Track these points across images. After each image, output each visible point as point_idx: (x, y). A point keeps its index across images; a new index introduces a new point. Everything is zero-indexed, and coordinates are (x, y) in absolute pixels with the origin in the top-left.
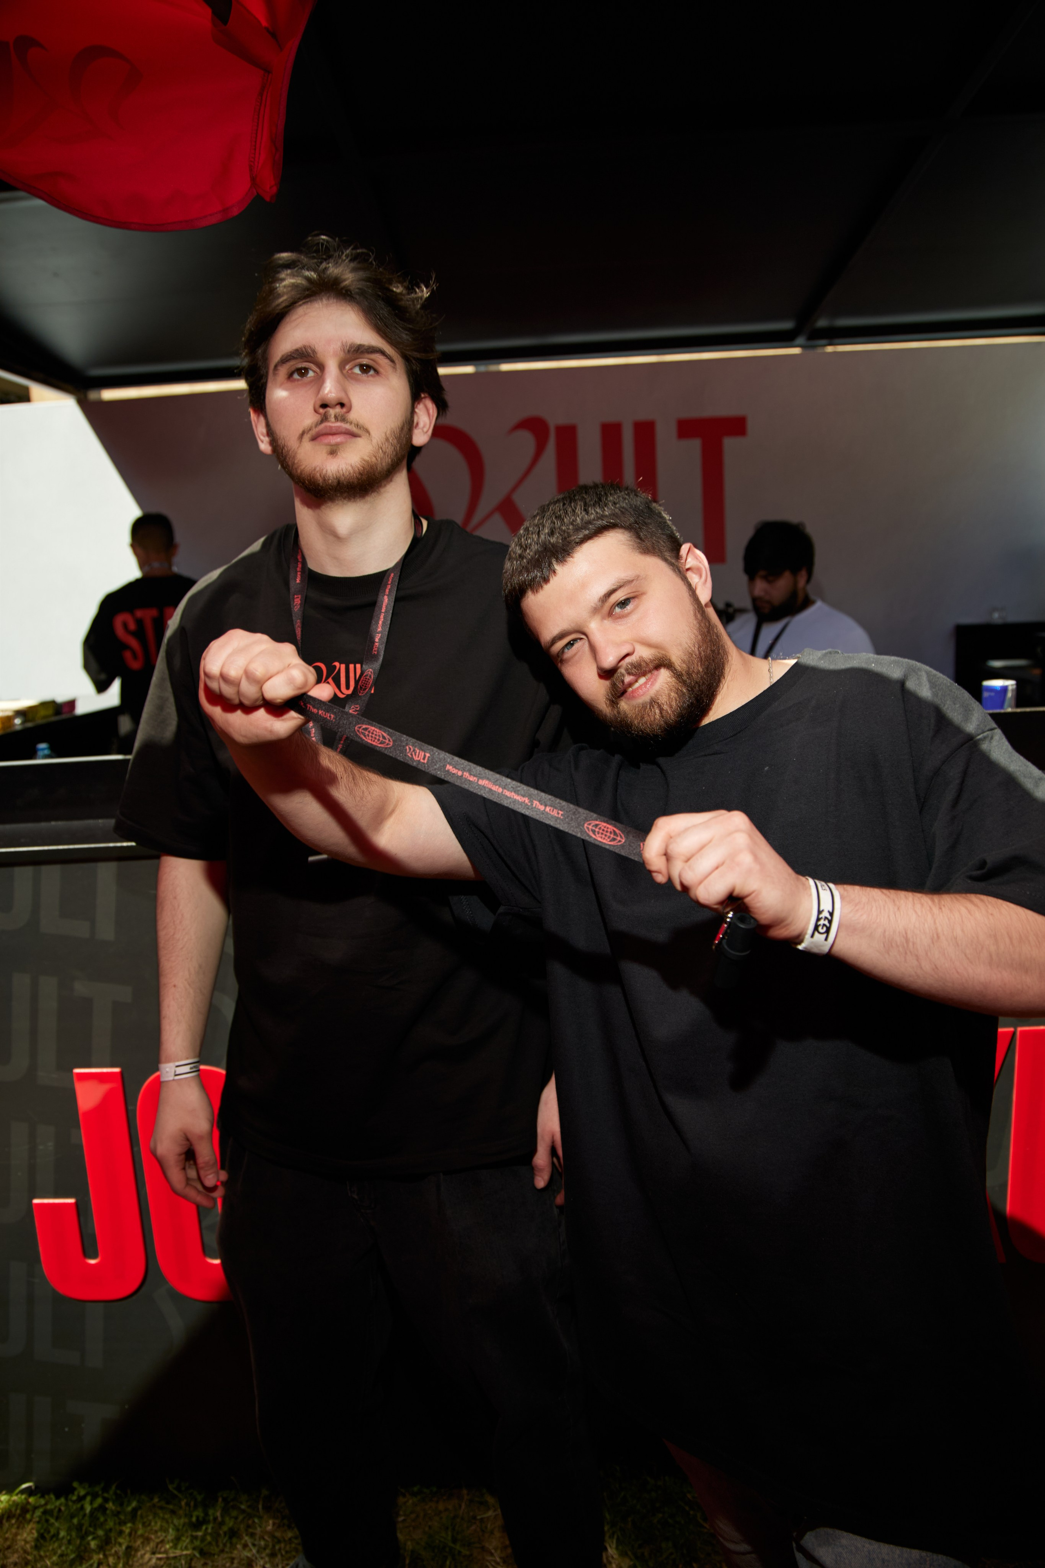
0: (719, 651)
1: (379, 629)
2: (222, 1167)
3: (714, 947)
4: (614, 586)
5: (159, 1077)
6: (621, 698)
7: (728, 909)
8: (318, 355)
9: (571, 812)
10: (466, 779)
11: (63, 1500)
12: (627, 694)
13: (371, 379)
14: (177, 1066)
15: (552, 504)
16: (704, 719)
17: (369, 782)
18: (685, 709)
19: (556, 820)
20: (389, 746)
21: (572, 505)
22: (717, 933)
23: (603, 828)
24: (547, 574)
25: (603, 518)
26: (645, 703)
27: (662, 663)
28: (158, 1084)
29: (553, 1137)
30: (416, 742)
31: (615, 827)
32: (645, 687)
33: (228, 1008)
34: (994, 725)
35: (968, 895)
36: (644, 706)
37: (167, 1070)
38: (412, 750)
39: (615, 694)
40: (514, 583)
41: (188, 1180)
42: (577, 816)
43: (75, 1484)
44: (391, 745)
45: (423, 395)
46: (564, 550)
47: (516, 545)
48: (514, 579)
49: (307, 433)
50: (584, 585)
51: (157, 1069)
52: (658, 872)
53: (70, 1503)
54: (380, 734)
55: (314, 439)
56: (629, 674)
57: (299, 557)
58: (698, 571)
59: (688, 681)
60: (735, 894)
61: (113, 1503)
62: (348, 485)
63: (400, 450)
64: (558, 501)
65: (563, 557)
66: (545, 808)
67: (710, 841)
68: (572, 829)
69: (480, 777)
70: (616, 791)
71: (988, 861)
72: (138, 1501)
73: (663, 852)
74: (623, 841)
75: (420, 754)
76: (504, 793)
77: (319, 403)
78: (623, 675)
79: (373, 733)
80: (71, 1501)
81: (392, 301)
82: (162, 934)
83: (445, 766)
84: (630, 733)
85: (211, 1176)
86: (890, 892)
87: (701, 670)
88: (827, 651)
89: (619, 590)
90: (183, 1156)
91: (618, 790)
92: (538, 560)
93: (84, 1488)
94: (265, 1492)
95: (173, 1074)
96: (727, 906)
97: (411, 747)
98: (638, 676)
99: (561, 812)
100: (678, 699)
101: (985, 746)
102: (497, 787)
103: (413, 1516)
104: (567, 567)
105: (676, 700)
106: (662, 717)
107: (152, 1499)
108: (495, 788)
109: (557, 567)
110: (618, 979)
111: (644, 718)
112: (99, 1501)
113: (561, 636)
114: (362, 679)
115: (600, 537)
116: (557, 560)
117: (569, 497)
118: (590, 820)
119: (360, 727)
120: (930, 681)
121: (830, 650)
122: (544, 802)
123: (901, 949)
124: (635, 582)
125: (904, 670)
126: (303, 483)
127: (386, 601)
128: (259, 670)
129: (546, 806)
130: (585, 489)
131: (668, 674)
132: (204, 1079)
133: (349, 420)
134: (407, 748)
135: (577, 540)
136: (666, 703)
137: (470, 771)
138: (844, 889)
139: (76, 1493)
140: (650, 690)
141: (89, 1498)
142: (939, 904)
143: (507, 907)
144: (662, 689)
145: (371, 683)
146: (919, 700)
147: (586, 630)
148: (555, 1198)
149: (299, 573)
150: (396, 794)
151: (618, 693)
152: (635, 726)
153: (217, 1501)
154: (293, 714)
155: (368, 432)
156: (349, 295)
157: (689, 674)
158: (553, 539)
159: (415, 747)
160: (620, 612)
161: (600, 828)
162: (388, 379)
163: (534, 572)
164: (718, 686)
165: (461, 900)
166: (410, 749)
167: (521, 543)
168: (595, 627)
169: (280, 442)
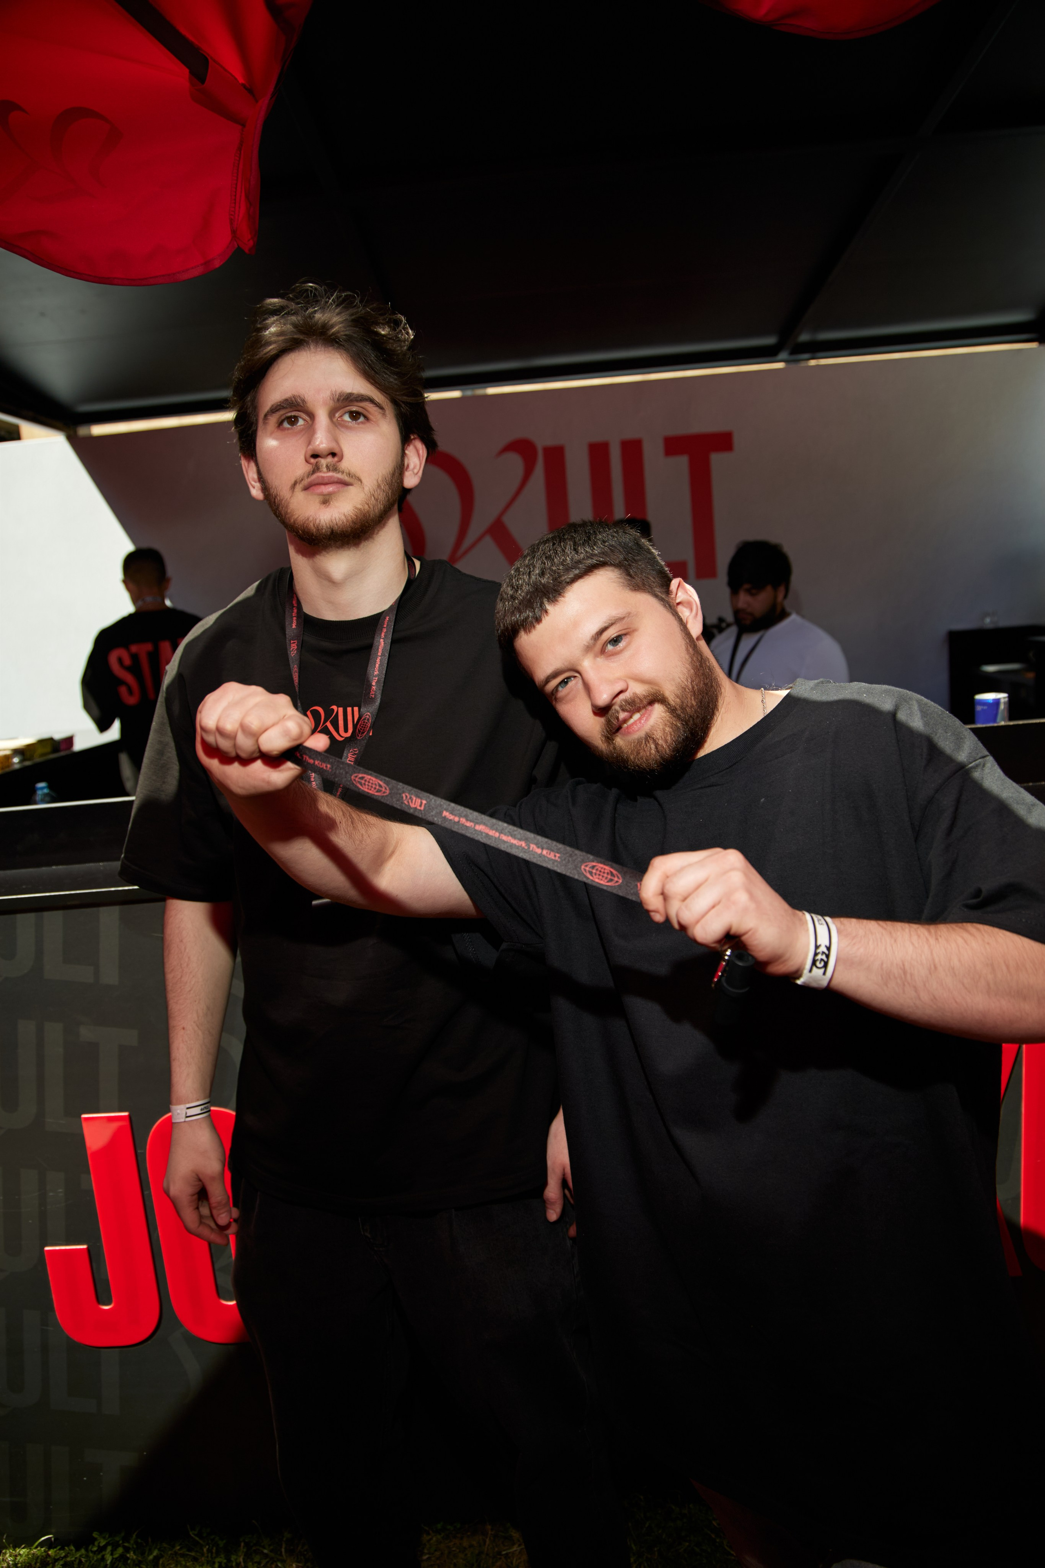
0: (711, 684)
1: (376, 673)
2: (235, 1205)
3: (713, 985)
4: (605, 623)
5: (170, 1118)
6: (617, 734)
7: (726, 947)
8: (308, 405)
9: (568, 855)
10: (463, 824)
11: (83, 1551)
12: (622, 730)
13: (361, 426)
14: (188, 1108)
15: (541, 543)
16: (699, 752)
17: (368, 825)
18: (679, 743)
19: (553, 863)
20: (385, 794)
21: (562, 544)
22: (716, 971)
23: (600, 869)
24: (540, 614)
25: (593, 557)
26: (641, 738)
27: (656, 698)
28: (169, 1125)
29: (564, 1170)
30: (412, 790)
31: (612, 867)
32: (640, 723)
33: (236, 1051)
34: (987, 753)
35: (965, 924)
36: (639, 742)
37: (178, 1111)
38: (408, 797)
39: (611, 730)
40: (507, 624)
41: (201, 1217)
42: (574, 858)
43: (95, 1535)
44: (387, 794)
45: (412, 437)
46: (555, 590)
47: (508, 586)
48: (506, 619)
49: (299, 484)
50: (576, 624)
51: (169, 1111)
52: (656, 911)
53: (91, 1554)
54: (376, 783)
55: (306, 488)
56: (624, 710)
57: (294, 602)
58: (689, 604)
59: (682, 715)
60: (732, 932)
61: (134, 1553)
62: (341, 534)
63: (391, 496)
64: (547, 541)
65: (555, 597)
66: (542, 851)
67: (706, 880)
68: (569, 871)
69: (477, 823)
70: (615, 825)
71: (983, 890)
72: (159, 1550)
73: (659, 891)
74: (621, 881)
75: (417, 801)
76: (500, 838)
77: (310, 453)
78: (618, 712)
79: (369, 782)
80: (92, 1552)
81: (379, 345)
82: (169, 977)
83: (441, 813)
84: (626, 768)
85: (223, 1215)
86: (886, 924)
87: (694, 703)
88: (818, 681)
89: (611, 628)
90: (196, 1196)
91: (616, 824)
92: (529, 601)
93: (104, 1538)
94: (287, 1535)
95: (184, 1116)
96: (725, 944)
97: (407, 794)
98: (632, 713)
99: (558, 855)
100: (673, 733)
101: (976, 775)
102: (494, 832)
103: (438, 1553)
104: (558, 606)
105: (671, 735)
106: (658, 752)
107: (173, 1547)
108: (491, 833)
109: (549, 607)
110: (621, 1012)
111: (639, 753)
112: (120, 1550)
113: (555, 675)
114: (360, 722)
115: (590, 575)
116: (549, 600)
117: (559, 536)
118: (586, 862)
119: (356, 777)
120: (921, 711)
121: (821, 680)
122: (541, 846)
123: (899, 981)
124: (626, 619)
125: (895, 700)
126: (297, 532)
127: (382, 644)
128: (254, 723)
129: (542, 849)
130: (574, 527)
131: (662, 709)
132: (215, 1121)
133: (340, 470)
134: (404, 795)
135: (568, 580)
136: (662, 737)
137: (466, 817)
138: (841, 922)
139: (96, 1543)
140: (645, 726)
141: (109, 1548)
142: (936, 936)
143: (509, 943)
144: (657, 724)
145: (369, 726)
146: (910, 731)
147: (579, 668)
148: (568, 1230)
149: (295, 618)
150: (395, 835)
151: (613, 729)
152: (632, 761)
153: (240, 1546)
154: (289, 765)
155: (360, 480)
156: (337, 342)
157: (683, 709)
158: (543, 579)
159: (412, 794)
160: (613, 649)
161: (597, 870)
162: (378, 425)
163: (526, 612)
164: (712, 718)
165: (464, 937)
166: (406, 797)
167: (513, 584)
168: (588, 665)
169: (272, 491)
